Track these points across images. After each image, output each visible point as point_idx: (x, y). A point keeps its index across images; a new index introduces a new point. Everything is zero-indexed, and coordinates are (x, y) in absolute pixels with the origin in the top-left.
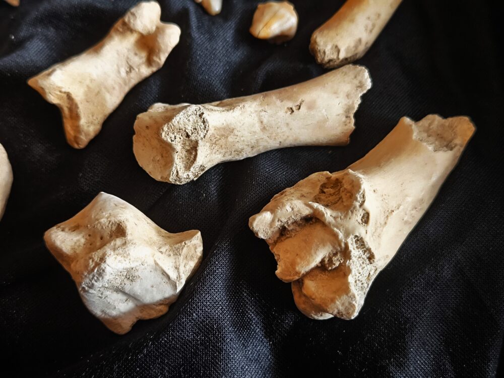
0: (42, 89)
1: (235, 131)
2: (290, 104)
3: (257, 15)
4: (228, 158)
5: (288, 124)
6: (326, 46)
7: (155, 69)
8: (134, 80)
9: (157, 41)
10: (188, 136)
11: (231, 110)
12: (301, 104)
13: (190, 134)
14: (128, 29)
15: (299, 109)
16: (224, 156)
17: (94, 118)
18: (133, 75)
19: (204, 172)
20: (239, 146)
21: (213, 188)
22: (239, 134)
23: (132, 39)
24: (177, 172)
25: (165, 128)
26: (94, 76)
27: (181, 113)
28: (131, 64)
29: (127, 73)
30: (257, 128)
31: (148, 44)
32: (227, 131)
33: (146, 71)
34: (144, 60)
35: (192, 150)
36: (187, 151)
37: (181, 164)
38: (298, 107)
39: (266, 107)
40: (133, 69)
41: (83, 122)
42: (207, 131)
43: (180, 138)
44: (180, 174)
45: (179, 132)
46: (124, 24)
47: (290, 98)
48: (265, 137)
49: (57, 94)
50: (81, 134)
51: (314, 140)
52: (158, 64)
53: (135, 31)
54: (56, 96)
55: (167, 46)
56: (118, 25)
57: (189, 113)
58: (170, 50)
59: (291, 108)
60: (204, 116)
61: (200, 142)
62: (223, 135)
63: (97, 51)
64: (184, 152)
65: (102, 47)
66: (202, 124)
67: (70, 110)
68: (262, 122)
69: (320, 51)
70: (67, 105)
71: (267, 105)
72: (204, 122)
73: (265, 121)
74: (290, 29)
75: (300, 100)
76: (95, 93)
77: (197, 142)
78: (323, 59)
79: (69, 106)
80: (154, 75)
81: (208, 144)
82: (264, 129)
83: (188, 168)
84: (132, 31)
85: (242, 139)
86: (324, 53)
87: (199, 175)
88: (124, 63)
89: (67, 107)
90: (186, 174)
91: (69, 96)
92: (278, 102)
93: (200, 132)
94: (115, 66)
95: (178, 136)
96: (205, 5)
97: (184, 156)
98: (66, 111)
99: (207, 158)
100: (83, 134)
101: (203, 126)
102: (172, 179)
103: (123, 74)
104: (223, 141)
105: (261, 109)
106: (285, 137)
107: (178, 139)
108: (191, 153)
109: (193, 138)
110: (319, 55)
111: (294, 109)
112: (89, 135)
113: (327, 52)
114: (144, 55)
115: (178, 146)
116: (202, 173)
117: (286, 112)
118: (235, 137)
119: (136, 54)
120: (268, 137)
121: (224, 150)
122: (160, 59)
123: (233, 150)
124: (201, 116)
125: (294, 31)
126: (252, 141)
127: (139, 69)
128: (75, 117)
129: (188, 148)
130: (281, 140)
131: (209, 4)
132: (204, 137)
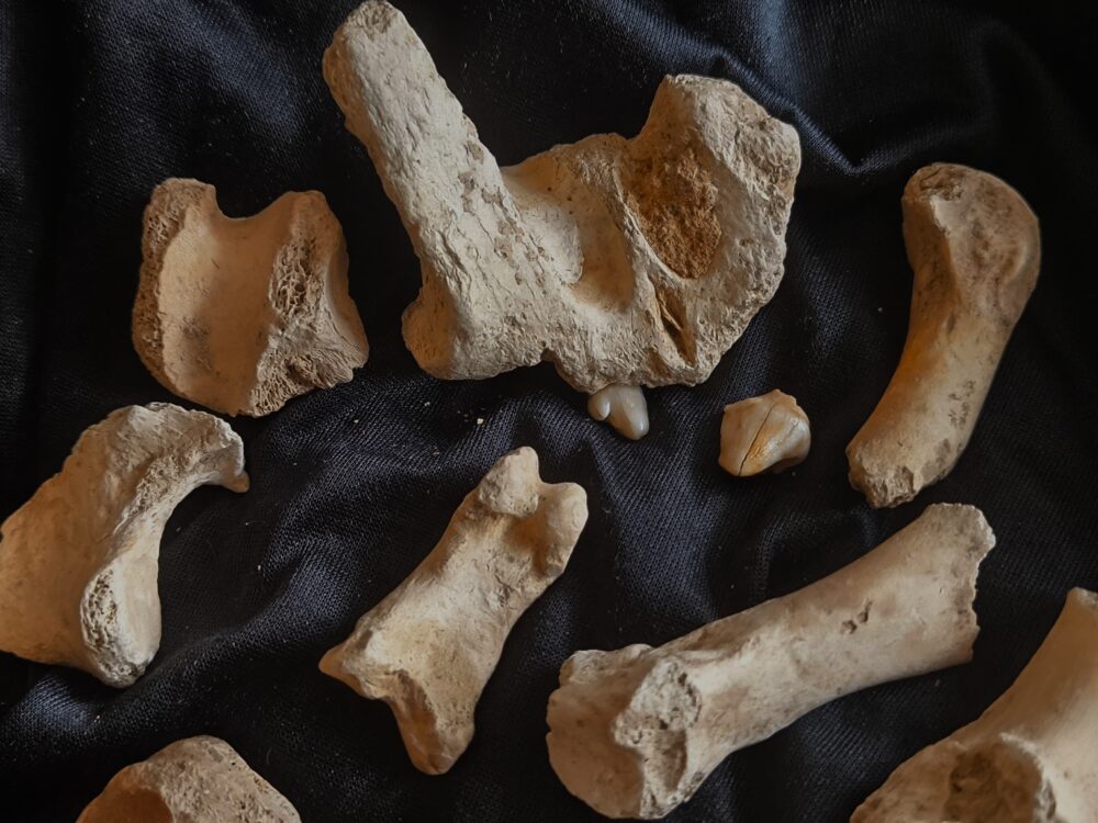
0: (354, 677)
1: (752, 694)
2: (847, 615)
3: (727, 428)
4: (743, 743)
5: (848, 654)
6: (885, 473)
7: (551, 580)
8: (517, 607)
9: (547, 525)
10: (664, 726)
11: (734, 652)
12: (867, 609)
13: (667, 721)
14: (487, 513)
15: (866, 619)
16: (735, 742)
17: (459, 708)
18: (513, 602)
19: (701, 783)
20: (762, 716)
21: (723, 807)
22: (758, 695)
23: (497, 530)
24: (653, 797)
25: (620, 723)
26: (442, 624)
27: (645, 685)
28: (505, 581)
29: (501, 599)
30: (791, 673)
31: (529, 533)
32: (737, 694)
33: (535, 588)
34: (529, 566)
35: (676, 748)
36: (666, 753)
37: (656, 780)
38: (863, 617)
39: (801, 629)
40: (512, 590)
41: (441, 723)
42: (700, 707)
43: (650, 734)
44: (660, 800)
45: (647, 722)
46: (478, 505)
47: (844, 603)
48: (809, 687)
49: (381, 680)
50: (442, 750)
51: (905, 669)
52: (558, 568)
53: (502, 515)
54: (379, 684)
55: (570, 533)
56: (465, 506)
57: (660, 681)
58: (576, 538)
59: (851, 623)
60: (689, 679)
61: (690, 733)
62: (728, 706)
63: (437, 570)
64: (660, 756)
65: (444, 559)
66: (687, 696)
67: (410, 702)
68: (798, 662)
69: (874, 486)
70: (400, 695)
71: (804, 626)
72: (690, 692)
73: (804, 658)
74: (799, 444)
75: (864, 603)
76: (449, 657)
77: (682, 735)
78: (885, 500)
79: (406, 696)
80: (550, 589)
81: (704, 731)
82: (804, 672)
83: (671, 785)
84: (495, 516)
85: (766, 702)
86: (884, 488)
87: (694, 791)
88: (492, 582)
89: (403, 698)
90: (671, 797)
91: (403, 677)
92: (823, 617)
93: (686, 713)
94: (476, 591)
95: (645, 731)
96: (617, 424)
97: (659, 764)
98: (402, 706)
99: (704, 756)
100: (446, 748)
101: (689, 700)
102: (643, 813)
103: (495, 605)
104: (730, 714)
105: (791, 637)
106: (846, 679)
107: (646, 737)
108: (674, 756)
109: (674, 727)
110: (875, 494)
111: (856, 621)
112: (457, 749)
113: (890, 486)
114: (527, 556)
115: (648, 748)
116: (698, 785)
117: (842, 632)
118: (752, 702)
119: (511, 560)
120: (814, 685)
121: (733, 733)
122: (560, 560)
123: (752, 725)
124: (682, 679)
125: (806, 447)
126: (786, 701)
127: (523, 588)
128: (425, 716)
129: (667, 747)
130: (839, 685)
131: (626, 422)
132: (696, 719)
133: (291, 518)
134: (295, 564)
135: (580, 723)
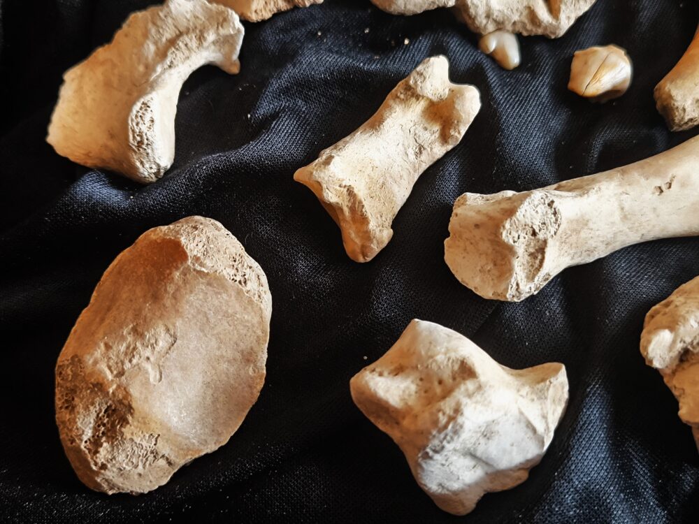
0: (319, 184)
1: (591, 225)
2: (659, 182)
3: (576, 65)
4: (578, 260)
5: (655, 209)
6: (685, 101)
7: (450, 147)
8: (426, 162)
9: (454, 107)
10: (534, 234)
11: (584, 194)
12: (672, 180)
13: (537, 231)
14: (412, 93)
15: (670, 187)
16: (572, 258)
17: (384, 219)
18: (424, 157)
19: (547, 282)
20: (592, 243)
21: (555, 304)
22: (594, 226)
23: (418, 107)
24: (518, 285)
25: (507, 225)
26: (377, 163)
27: (526, 203)
28: (420, 142)
29: (416, 154)
30: (617, 217)
31: (440, 113)
32: (582, 223)
33: (439, 151)
34: (437, 135)
35: (539, 252)
36: (531, 255)
37: (521, 273)
38: (668, 185)
39: (628, 187)
40: (424, 149)
41: (372, 225)
42: (559, 226)
43: (525, 238)
44: (521, 287)
45: (524, 229)
46: (408, 88)
47: (657, 174)
48: (625, 229)
49: (336, 190)
50: (372, 242)
51: (686, 228)
52: (457, 138)
53: (423, 97)
54: (334, 192)
55: (469, 114)
56: (399, 89)
57: (536, 203)
58: (472, 120)
59: (660, 188)
60: (555, 205)
61: (550, 242)
62: (574, 230)
63: (376, 126)
64: (527, 257)
65: (381, 121)
66: (553, 216)
67: (352, 209)
68: (622, 209)
69: (677, 108)
70: (347, 203)
71: (629, 185)
72: (555, 213)
73: (627, 207)
74: (624, 81)
75: (670, 176)
76: (381, 187)
77: (545, 242)
78: (683, 118)
79: (350, 205)
80: (448, 154)
81: (558, 244)
82: (625, 218)
83: (531, 278)
84: (418, 97)
85: (597, 233)
86: (684, 110)
87: (542, 287)
88: (412, 142)
89: (347, 206)
90: (528, 287)
91: (350, 192)
92: (643, 180)
93: (550, 227)
94: (400, 145)
95: (522, 235)
96: (498, 57)
97: (525, 263)
98: (346, 210)
99: (555, 263)
100: (375, 242)
101: (553, 219)
102: (509, 296)
103: (412, 157)
104: (574, 238)
105: (621, 191)
106: (649, 228)
107: (522, 239)
108: (536, 258)
109: (541, 236)
110: (677, 114)
111: (664, 188)
112: (382, 242)
113: (688, 109)
114: (436, 128)
115: (520, 248)
116: (545, 284)
117: (653, 193)
118: (590, 231)
119: (426, 129)
120: (629, 228)
121: (572, 252)
122: (459, 133)
123: (584, 249)
124: (551, 204)
125: (627, 84)
126: (609, 236)
127: (431, 149)
128: (361, 219)
129: (532, 250)
130: (644, 232)
131: (505, 56)
132: (555, 233)
133: (275, 85)
134: (275, 116)
135: (477, 226)
